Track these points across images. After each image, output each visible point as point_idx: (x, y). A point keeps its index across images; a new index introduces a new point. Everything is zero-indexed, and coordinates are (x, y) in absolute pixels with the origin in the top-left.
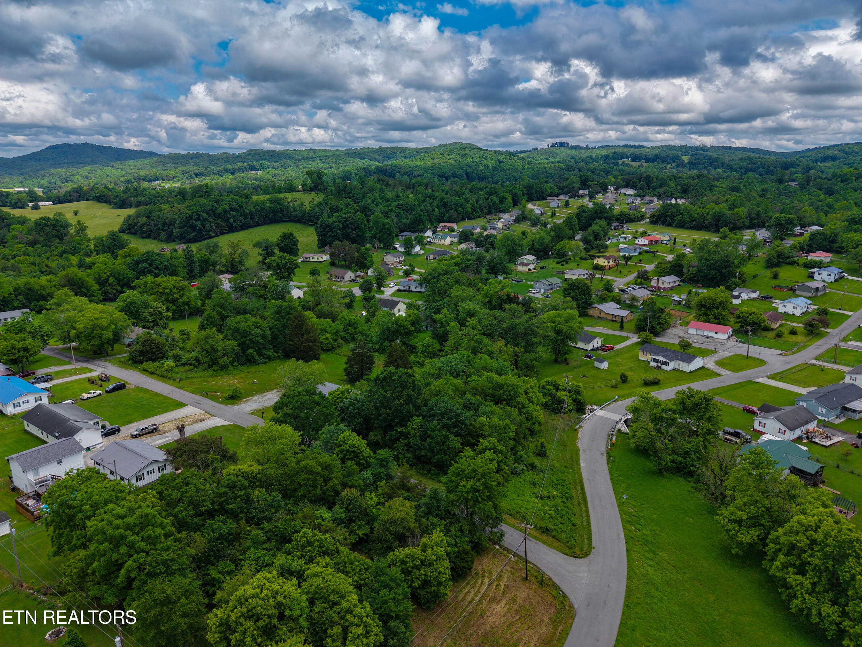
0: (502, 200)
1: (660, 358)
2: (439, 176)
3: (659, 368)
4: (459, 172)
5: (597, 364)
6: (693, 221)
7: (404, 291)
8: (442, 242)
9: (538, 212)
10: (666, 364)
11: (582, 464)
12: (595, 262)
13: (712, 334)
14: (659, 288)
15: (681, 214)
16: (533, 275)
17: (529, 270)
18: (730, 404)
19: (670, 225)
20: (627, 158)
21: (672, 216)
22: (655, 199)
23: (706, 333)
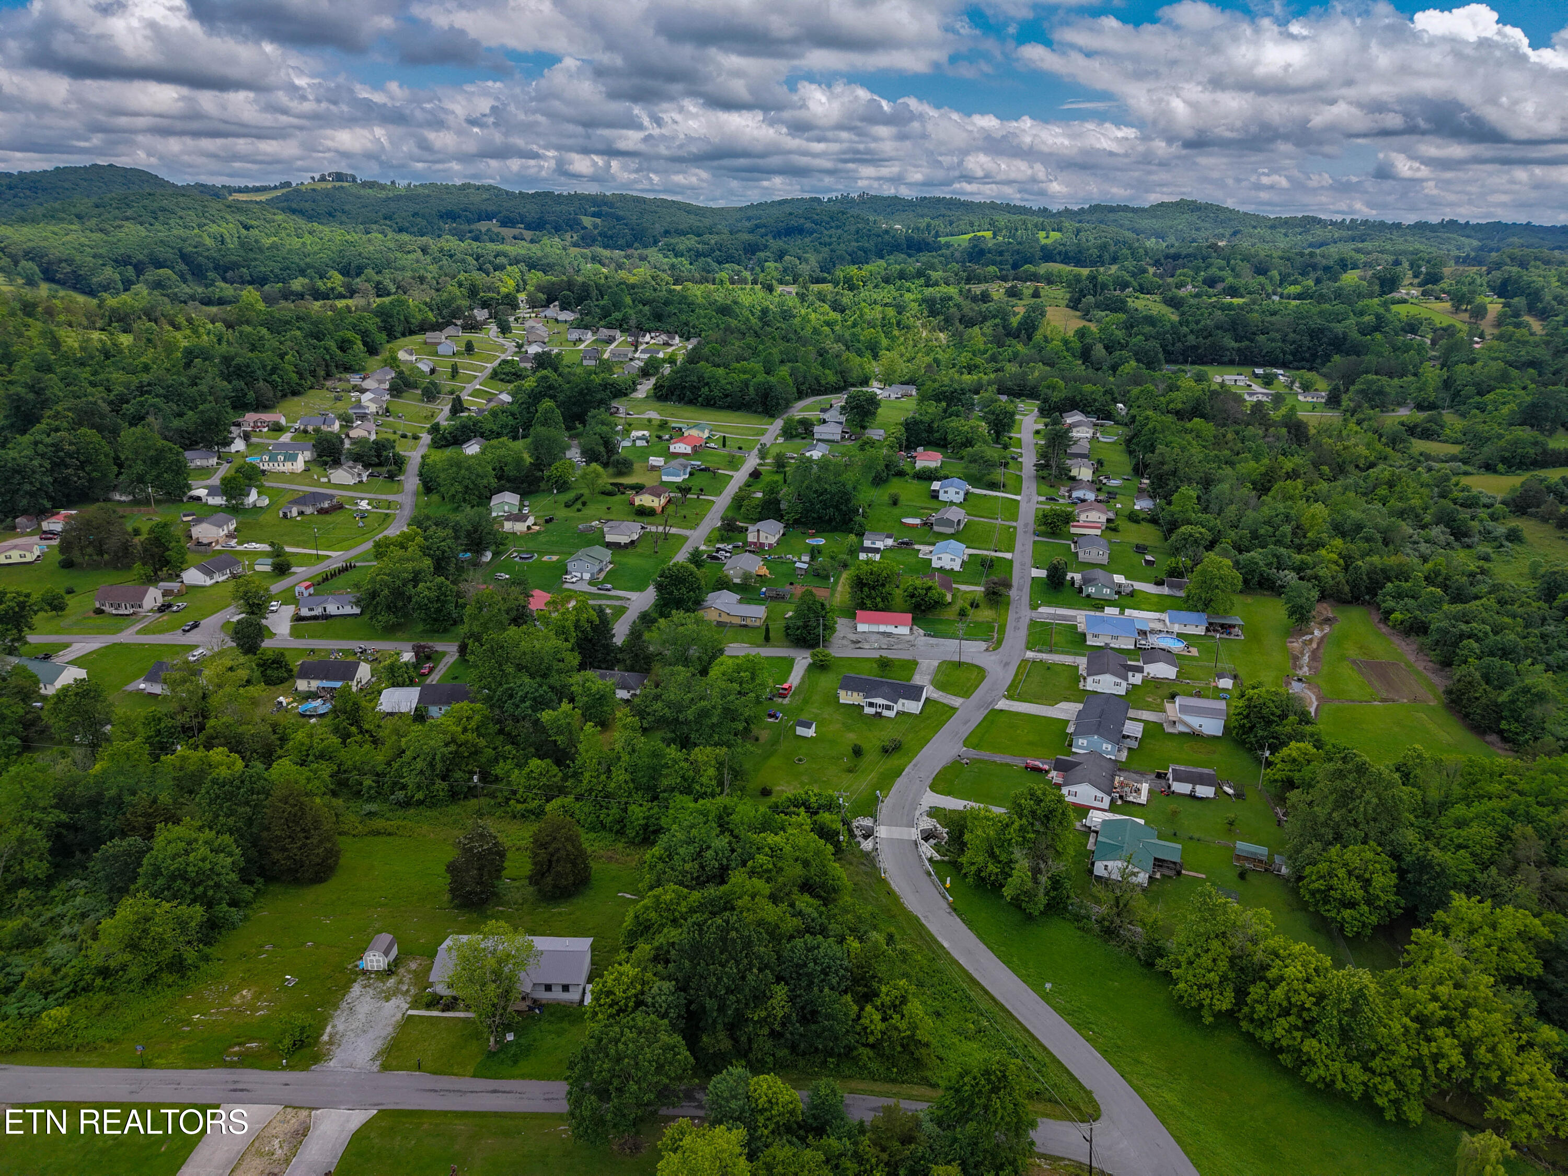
0: (344, 346)
1: (879, 701)
2: (116, 261)
3: (878, 715)
4: (163, 253)
5: (800, 731)
6: (726, 396)
7: (315, 618)
8: (288, 467)
9: (426, 369)
10: (888, 708)
11: (946, 945)
12: (638, 501)
13: (890, 629)
14: (762, 545)
15: (707, 384)
16: (542, 538)
17: (529, 528)
18: (1004, 761)
19: (691, 402)
20: (489, 218)
21: (695, 389)
22: (618, 333)
23: (882, 628)
